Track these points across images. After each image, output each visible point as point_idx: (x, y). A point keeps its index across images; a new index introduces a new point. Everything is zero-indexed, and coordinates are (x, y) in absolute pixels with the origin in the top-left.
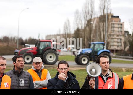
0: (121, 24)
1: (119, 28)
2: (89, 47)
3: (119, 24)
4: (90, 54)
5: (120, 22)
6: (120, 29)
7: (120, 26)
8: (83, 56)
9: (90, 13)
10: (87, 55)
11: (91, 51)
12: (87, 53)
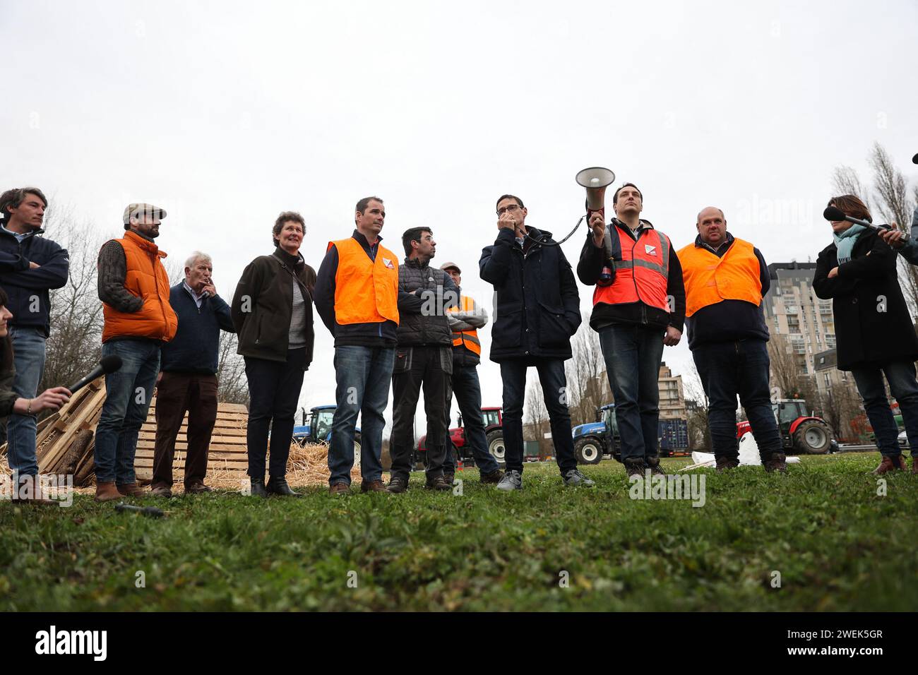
0: (674, 382)
1: (669, 390)
2: (598, 420)
3: (668, 382)
4: (603, 435)
5: (670, 376)
6: (672, 396)
7: (671, 385)
8: (584, 440)
9: (591, 357)
10: (595, 438)
11: (603, 428)
12: (595, 433)
